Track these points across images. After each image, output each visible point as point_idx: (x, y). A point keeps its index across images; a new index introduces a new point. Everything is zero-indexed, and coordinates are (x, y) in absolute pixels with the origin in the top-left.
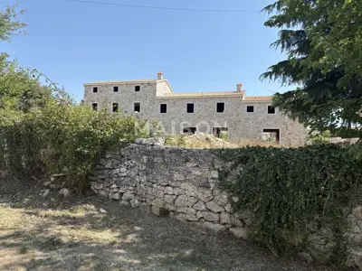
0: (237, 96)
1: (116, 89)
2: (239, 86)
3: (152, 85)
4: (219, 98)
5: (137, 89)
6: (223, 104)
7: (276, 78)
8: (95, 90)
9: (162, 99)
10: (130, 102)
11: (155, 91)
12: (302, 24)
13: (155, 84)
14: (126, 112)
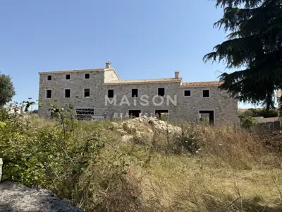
0: (176, 82)
1: (68, 77)
2: (177, 73)
3: (100, 73)
4: (160, 83)
5: (87, 76)
6: (164, 89)
7: (220, 58)
8: (50, 78)
9: (109, 85)
10: (80, 88)
11: (103, 78)
12: (245, 3)
13: (103, 72)
14: (77, 97)
